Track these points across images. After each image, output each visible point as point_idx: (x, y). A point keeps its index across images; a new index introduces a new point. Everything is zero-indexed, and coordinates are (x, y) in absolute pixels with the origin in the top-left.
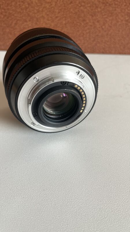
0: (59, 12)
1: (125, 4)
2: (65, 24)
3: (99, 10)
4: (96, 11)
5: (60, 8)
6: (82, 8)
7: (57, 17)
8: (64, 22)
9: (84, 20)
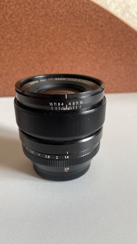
0: (9, 62)
1: (67, 53)
2: (16, 71)
3: (46, 58)
4: (43, 59)
5: (10, 58)
6: (30, 57)
7: (7, 66)
8: (15, 70)
9: (33, 68)
